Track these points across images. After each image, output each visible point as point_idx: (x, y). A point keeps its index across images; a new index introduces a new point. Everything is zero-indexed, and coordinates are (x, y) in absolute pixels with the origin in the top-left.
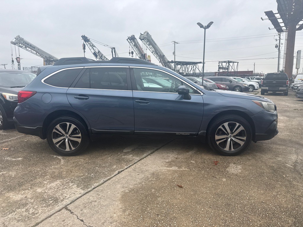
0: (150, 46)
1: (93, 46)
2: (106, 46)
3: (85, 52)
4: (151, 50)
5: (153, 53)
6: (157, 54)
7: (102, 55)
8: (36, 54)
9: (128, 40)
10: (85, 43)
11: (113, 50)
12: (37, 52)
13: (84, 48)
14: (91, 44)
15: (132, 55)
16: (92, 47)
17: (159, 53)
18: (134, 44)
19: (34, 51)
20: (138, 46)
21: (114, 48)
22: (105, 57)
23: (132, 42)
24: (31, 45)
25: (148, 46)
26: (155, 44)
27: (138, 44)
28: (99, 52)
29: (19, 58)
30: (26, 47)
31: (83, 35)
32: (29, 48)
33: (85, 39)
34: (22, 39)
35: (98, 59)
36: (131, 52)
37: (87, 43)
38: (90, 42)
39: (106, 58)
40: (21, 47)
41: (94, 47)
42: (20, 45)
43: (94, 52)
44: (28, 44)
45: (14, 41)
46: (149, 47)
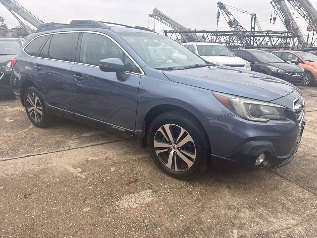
0: (301, 9)
1: (229, 13)
2: (245, 12)
3: (218, 21)
4: (302, 13)
5: (305, 17)
6: (311, 18)
7: (238, 23)
8: (170, 25)
9: (272, 3)
10: (220, 11)
11: (254, 17)
12: (170, 24)
13: (218, 17)
14: (227, 12)
15: (274, 21)
16: (227, 15)
17: (314, 17)
18: (280, 8)
19: (168, 22)
20: (285, 9)
21: (255, 15)
22: (241, 26)
23: (277, 5)
24: (165, 17)
25: (298, 8)
26: (310, 5)
27: (285, 7)
28: (235, 20)
29: (154, 30)
30: (161, 19)
31: (219, 2)
32: (164, 20)
33: (221, 6)
34: (159, 11)
35: (232, 29)
36: (272, 18)
37: (223, 11)
38: (226, 9)
39: (243, 28)
40: (157, 19)
41: (230, 15)
42: (157, 17)
43: (229, 20)
44: (163, 16)
45: (151, 14)
46: (299, 10)
